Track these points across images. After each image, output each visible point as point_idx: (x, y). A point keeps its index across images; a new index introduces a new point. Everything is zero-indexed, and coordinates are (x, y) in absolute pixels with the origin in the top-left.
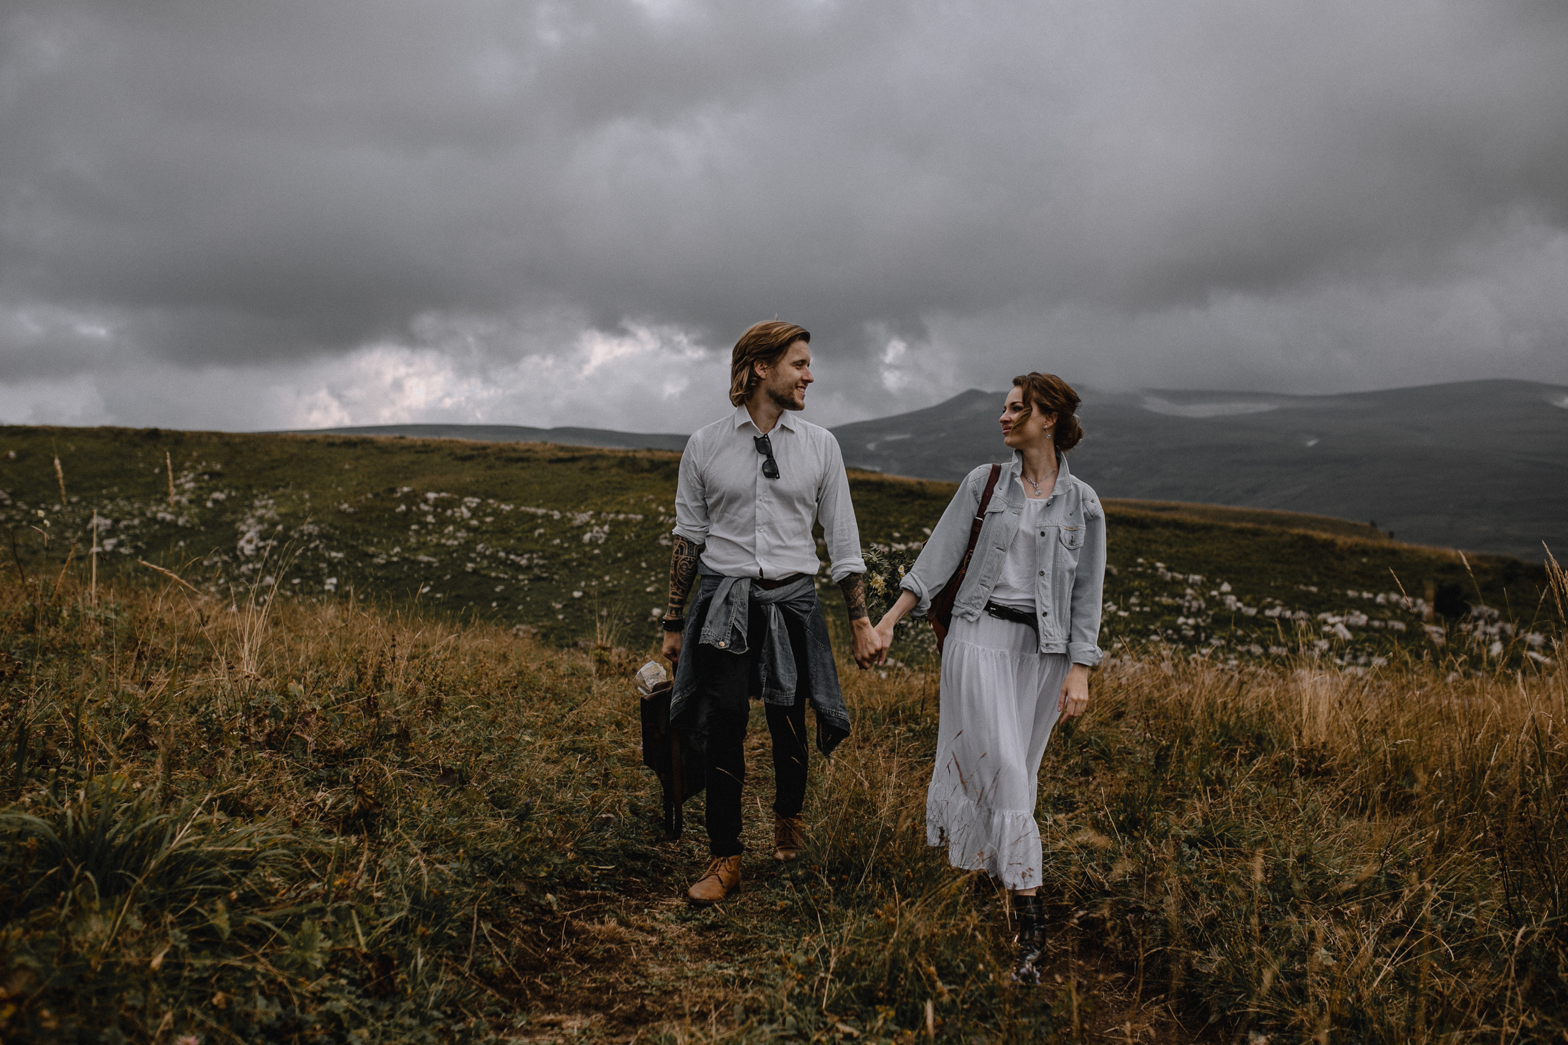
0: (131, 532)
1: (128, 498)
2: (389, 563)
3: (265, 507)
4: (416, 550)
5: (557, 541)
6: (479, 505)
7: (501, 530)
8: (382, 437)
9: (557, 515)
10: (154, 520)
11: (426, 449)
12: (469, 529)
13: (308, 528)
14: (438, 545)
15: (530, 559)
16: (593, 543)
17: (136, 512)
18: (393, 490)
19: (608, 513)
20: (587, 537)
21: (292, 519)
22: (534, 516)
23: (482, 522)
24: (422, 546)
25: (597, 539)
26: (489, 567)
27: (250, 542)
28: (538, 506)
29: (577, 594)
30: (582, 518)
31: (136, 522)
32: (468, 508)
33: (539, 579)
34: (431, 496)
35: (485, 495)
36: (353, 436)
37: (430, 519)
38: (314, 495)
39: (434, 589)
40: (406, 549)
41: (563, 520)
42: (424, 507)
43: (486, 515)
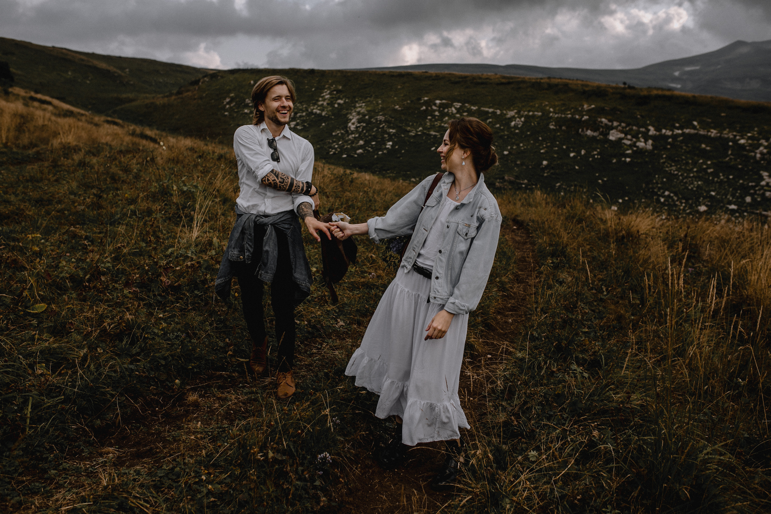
0: (302, 119)
1: (300, 103)
2: (417, 135)
3: (361, 107)
4: (429, 129)
5: (498, 126)
6: (461, 106)
8: (416, 72)
9: (498, 112)
10: (312, 113)
11: (437, 78)
13: (380, 118)
14: (440, 126)
16: (516, 127)
17: (304, 109)
18: (420, 99)
19: (524, 111)
20: (513, 124)
21: (373, 113)
22: (487, 112)
24: (433, 127)
25: (518, 125)
27: (353, 124)
28: (490, 108)
29: (506, 153)
30: (511, 114)
31: (304, 114)
32: (456, 108)
34: (438, 102)
35: (463, 102)
36: (403, 71)
37: (437, 113)
38: (383, 102)
40: (425, 128)
41: (502, 114)
42: (434, 108)
43: (464, 112)
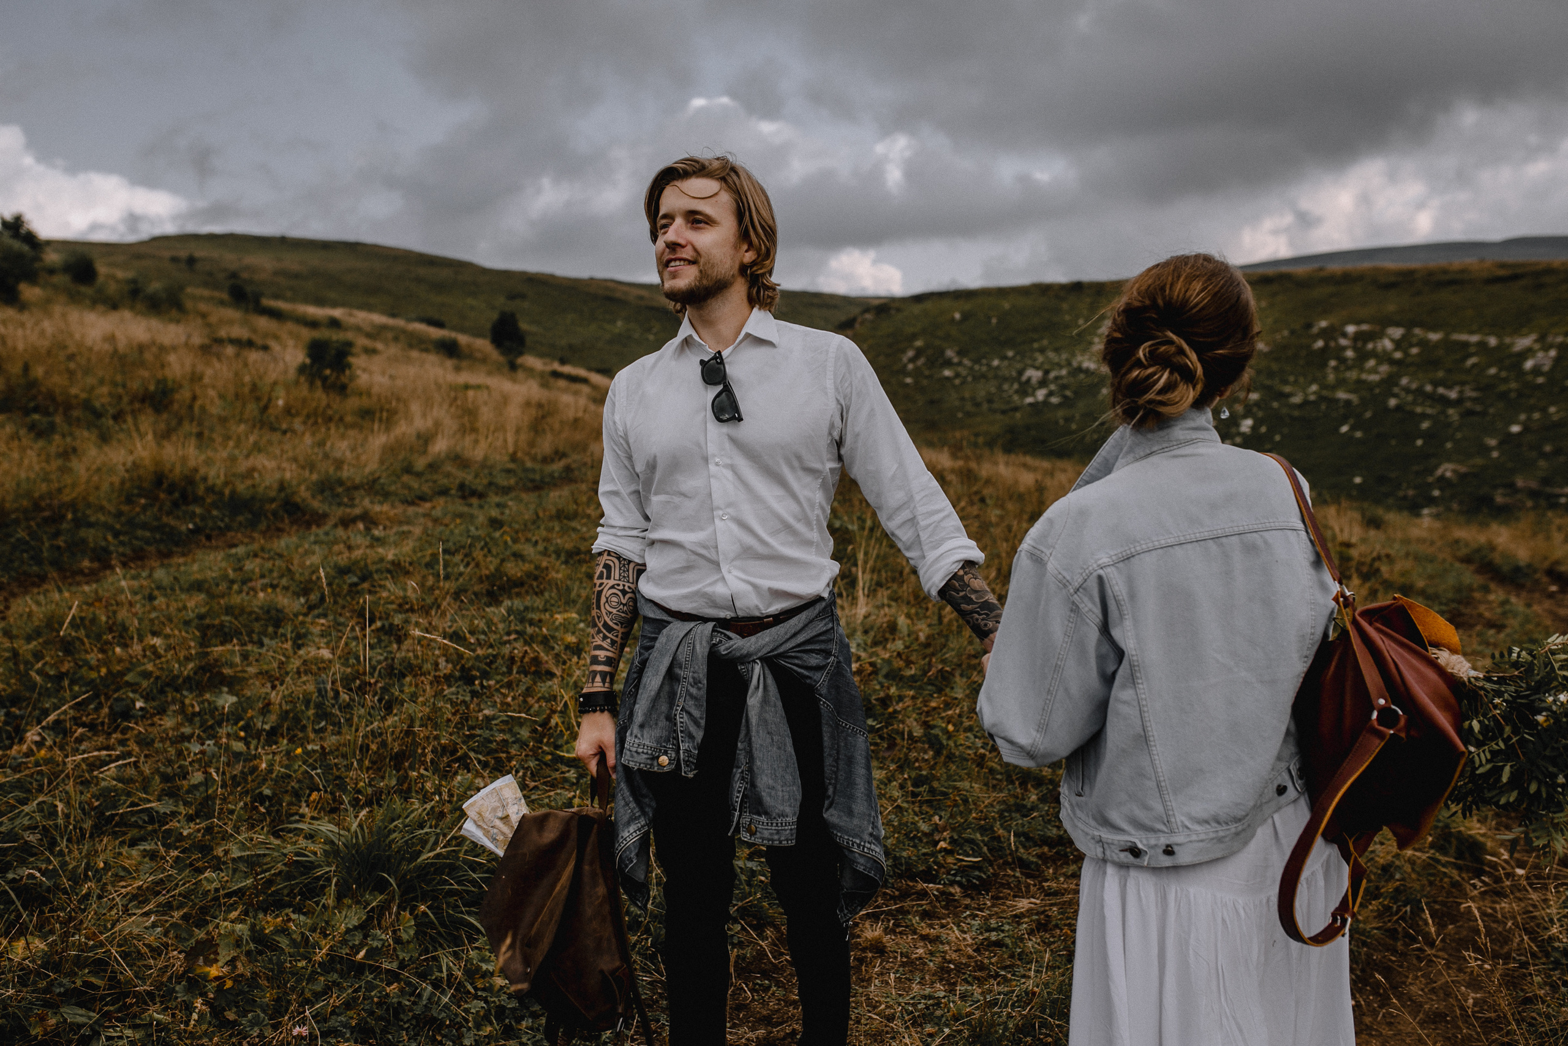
0: (1060, 382)
1: (1057, 350)
2: (1306, 403)
4: (1334, 388)
5: (1493, 371)
6: (1404, 336)
7: (1429, 360)
8: (1300, 270)
9: (1493, 341)
10: (1080, 370)
11: (1346, 279)
12: (1392, 362)
14: (1359, 382)
15: (1461, 392)
16: (1536, 371)
17: (1063, 363)
18: (1309, 326)
19: (1557, 335)
20: (1529, 364)
22: (1466, 345)
23: (1407, 354)
24: (1341, 383)
25: (1542, 365)
26: (1414, 403)
28: (1472, 333)
29: (1515, 429)
30: (1523, 343)
31: (1064, 372)
32: (1392, 340)
33: (1470, 413)
34: (1351, 329)
35: (1409, 325)
36: (1270, 271)
37: (1350, 354)
39: (1353, 428)
40: (1324, 386)
41: (1500, 347)
42: (1343, 342)
43: (1412, 345)
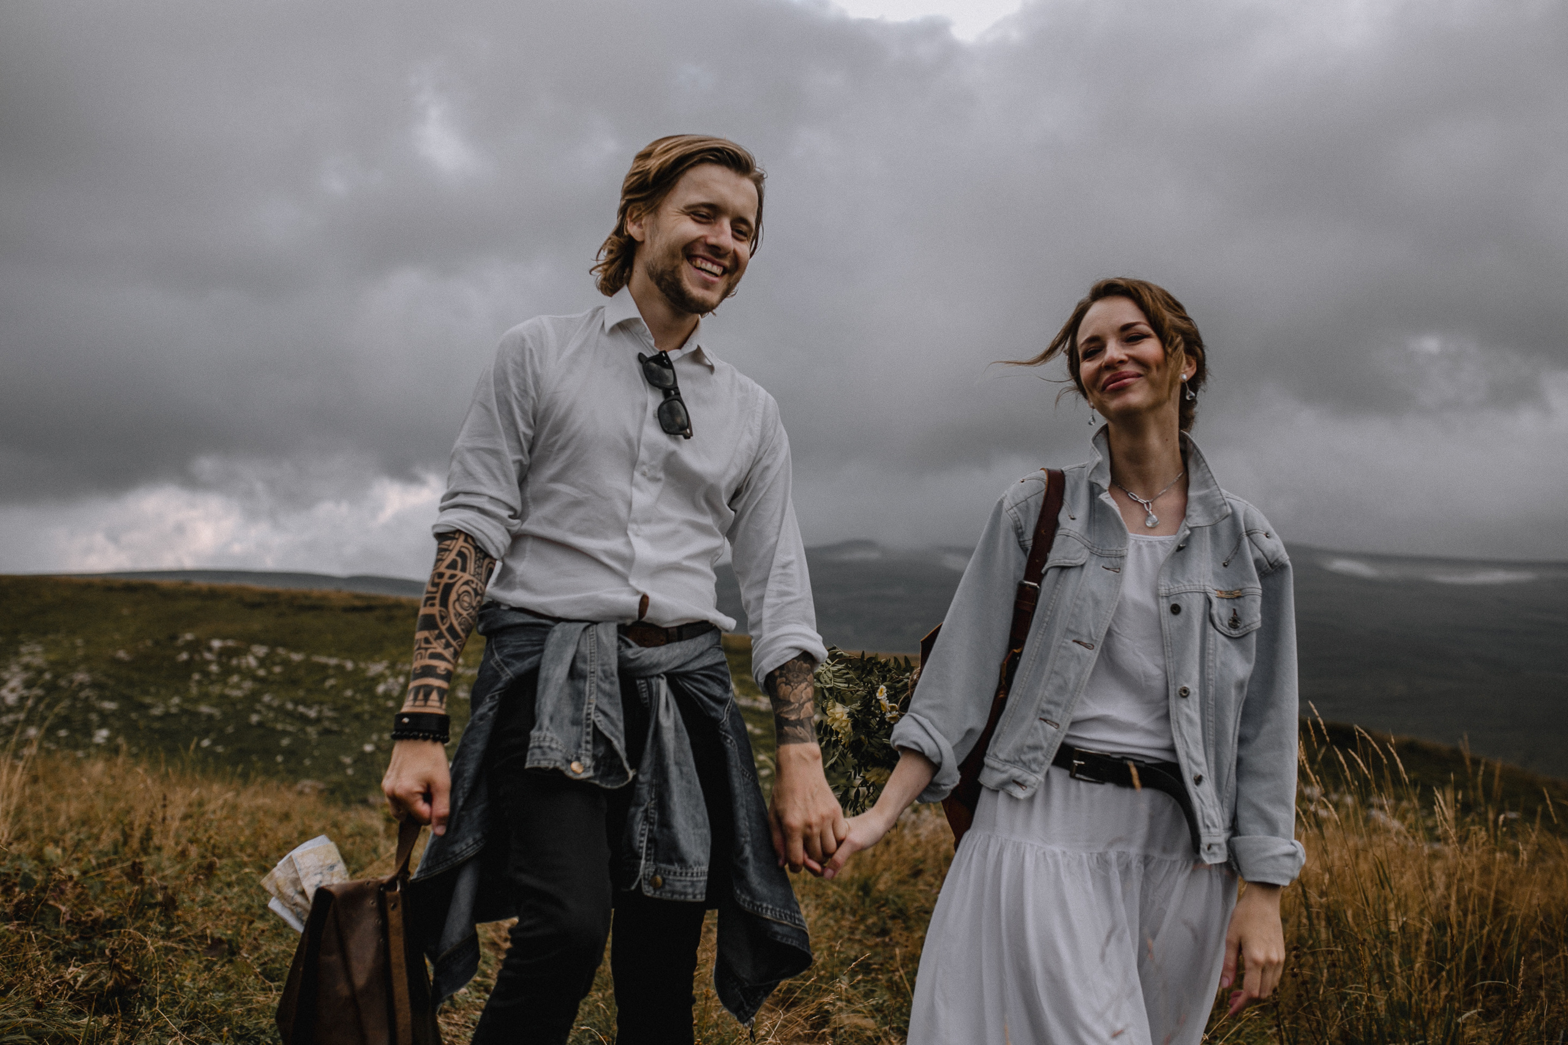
2: (167, 715)
3: (32, 654)
4: (197, 701)
5: (349, 693)
6: (268, 655)
7: (291, 681)
8: (166, 582)
9: (349, 665)
11: (213, 595)
12: (255, 678)
13: (81, 677)
14: (223, 697)
15: (320, 712)
16: (387, 695)
18: (174, 638)
19: (404, 664)
20: (381, 689)
21: (63, 667)
22: (325, 667)
23: (270, 672)
24: (204, 697)
25: (391, 690)
26: (276, 720)
27: (13, 690)
28: (330, 656)
29: (368, 748)
30: (376, 668)
32: (257, 658)
33: (327, 732)
34: (216, 644)
35: (273, 644)
36: (135, 580)
37: (214, 668)
38: (88, 642)
39: (215, 743)
40: (186, 700)
41: (356, 671)
42: (208, 656)
43: (275, 664)
